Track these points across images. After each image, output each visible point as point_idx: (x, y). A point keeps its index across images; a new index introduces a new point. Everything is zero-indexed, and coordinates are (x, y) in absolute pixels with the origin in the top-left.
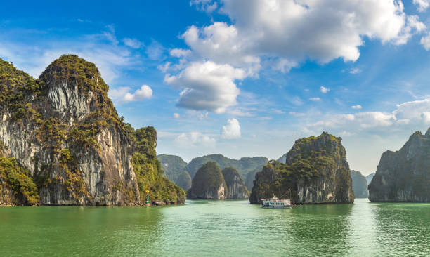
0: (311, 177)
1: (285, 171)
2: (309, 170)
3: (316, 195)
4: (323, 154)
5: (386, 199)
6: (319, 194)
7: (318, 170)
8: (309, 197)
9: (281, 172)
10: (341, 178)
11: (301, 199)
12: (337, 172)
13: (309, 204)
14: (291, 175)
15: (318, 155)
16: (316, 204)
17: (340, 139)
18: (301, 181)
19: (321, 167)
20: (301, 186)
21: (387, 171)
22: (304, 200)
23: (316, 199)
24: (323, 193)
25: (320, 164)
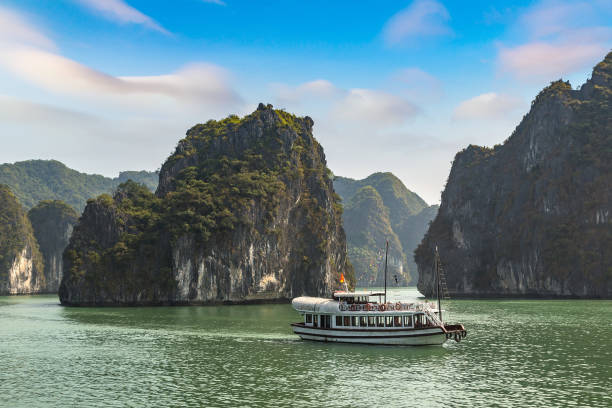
0: (212, 230)
1: (147, 213)
2: (207, 211)
3: (228, 280)
4: (253, 166)
5: (468, 289)
6: (237, 276)
7: (232, 210)
8: (206, 286)
9: (135, 217)
10: (305, 230)
11: (186, 291)
12: (293, 215)
13: (207, 303)
14: (159, 226)
15: (237, 169)
16: (229, 303)
17: (308, 123)
18: (186, 243)
19: (243, 201)
20: (185, 255)
21: (467, 208)
22: (193, 293)
23: (227, 291)
24: (247, 272)
25: (243, 195)
